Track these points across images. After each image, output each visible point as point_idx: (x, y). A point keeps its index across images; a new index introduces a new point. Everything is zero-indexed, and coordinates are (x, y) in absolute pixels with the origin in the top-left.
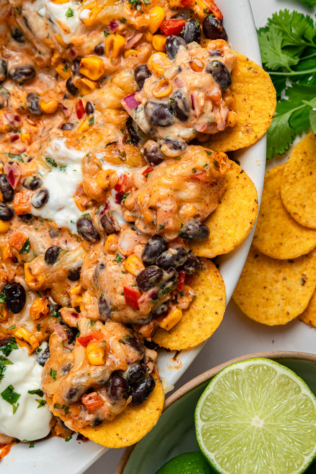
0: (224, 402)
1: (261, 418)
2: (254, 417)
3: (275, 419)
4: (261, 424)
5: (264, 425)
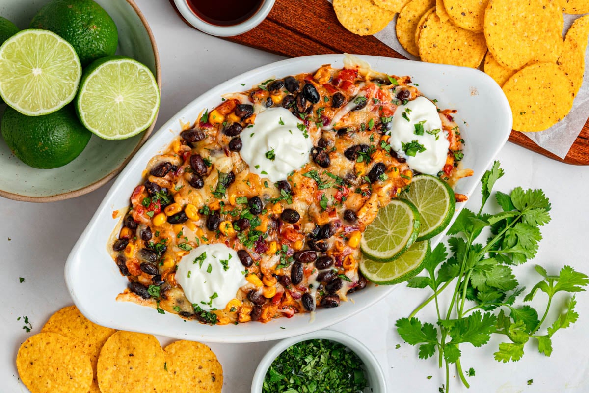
0: (143, 85)
1: (120, 103)
2: (124, 99)
3: (114, 110)
4: (117, 100)
5: (115, 102)
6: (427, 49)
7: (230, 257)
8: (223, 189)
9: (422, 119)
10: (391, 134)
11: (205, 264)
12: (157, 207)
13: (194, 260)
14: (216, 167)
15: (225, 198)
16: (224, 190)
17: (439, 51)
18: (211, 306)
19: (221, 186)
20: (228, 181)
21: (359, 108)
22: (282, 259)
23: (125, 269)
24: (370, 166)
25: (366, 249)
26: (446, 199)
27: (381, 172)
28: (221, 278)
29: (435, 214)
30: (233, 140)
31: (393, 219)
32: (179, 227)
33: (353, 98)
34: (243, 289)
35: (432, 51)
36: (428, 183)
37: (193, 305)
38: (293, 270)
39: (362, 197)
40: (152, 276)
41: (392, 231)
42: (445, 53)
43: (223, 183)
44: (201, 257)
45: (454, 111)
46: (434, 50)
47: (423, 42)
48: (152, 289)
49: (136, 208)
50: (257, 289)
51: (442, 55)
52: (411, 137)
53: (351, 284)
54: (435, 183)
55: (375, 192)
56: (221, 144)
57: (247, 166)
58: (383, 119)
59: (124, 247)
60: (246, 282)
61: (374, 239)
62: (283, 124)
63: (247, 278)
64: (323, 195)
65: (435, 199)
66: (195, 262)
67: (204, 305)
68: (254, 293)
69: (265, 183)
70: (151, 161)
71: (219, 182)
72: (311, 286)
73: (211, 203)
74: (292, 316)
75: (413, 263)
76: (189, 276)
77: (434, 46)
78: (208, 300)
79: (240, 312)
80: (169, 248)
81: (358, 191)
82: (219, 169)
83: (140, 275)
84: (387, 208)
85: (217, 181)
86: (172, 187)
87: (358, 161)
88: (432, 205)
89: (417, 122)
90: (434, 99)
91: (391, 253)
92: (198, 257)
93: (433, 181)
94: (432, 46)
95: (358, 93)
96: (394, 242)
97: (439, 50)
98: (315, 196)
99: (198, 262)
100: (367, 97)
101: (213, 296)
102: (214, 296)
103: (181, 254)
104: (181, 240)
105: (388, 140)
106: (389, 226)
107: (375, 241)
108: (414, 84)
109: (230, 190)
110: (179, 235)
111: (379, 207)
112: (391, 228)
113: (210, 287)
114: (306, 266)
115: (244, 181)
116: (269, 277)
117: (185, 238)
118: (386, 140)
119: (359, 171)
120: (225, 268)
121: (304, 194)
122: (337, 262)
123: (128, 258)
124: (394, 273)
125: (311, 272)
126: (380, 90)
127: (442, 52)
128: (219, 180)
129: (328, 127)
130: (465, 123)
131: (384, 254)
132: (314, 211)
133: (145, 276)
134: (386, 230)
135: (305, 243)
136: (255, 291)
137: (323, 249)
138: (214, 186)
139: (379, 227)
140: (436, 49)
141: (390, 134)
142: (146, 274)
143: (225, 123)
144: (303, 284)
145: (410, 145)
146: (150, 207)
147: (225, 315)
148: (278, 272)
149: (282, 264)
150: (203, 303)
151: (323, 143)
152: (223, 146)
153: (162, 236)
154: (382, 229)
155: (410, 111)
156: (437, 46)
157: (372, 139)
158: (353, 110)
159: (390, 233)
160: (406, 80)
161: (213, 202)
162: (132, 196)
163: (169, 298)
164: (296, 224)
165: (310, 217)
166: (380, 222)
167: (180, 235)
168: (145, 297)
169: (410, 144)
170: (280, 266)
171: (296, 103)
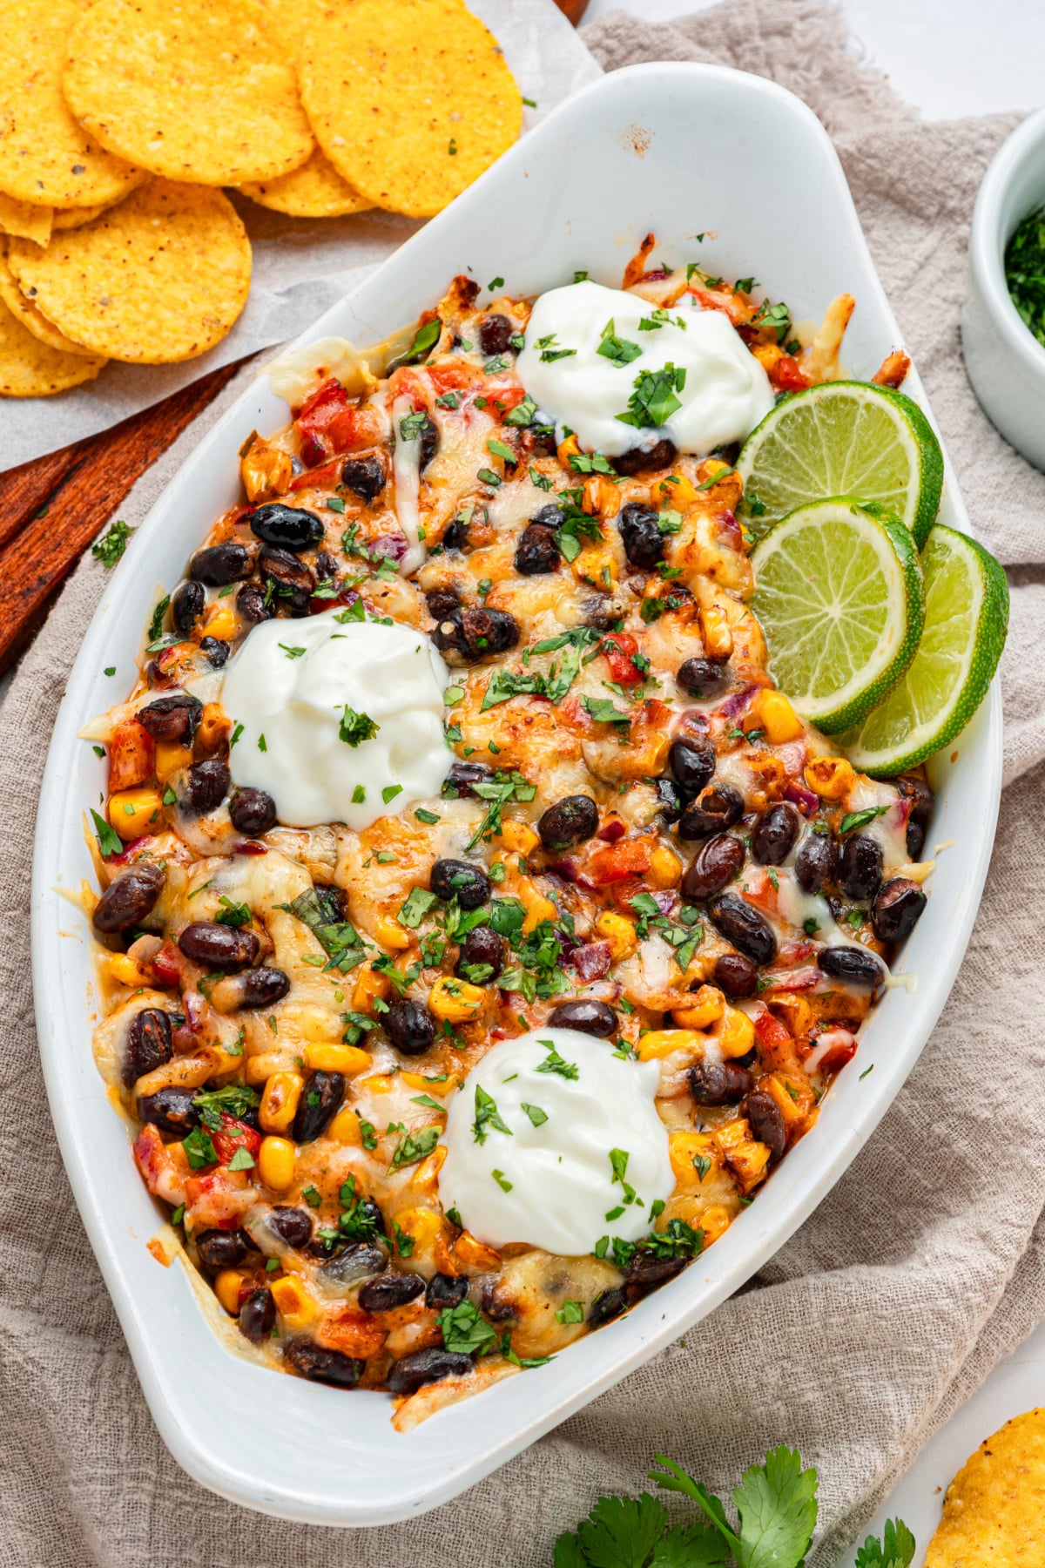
6: (100, 323)
7: (549, 1044)
8: (341, 930)
9: (600, 325)
10: (570, 428)
11: (511, 1115)
12: (237, 1133)
13: (474, 1136)
14: (266, 907)
15: (371, 947)
16: (348, 932)
17: (129, 301)
18: (639, 1203)
19: (331, 931)
20: (333, 906)
21: (430, 447)
22: (668, 934)
23: (335, 1362)
24: (612, 534)
25: (826, 707)
26: (862, 403)
27: (651, 520)
28: (586, 1110)
29: (884, 454)
30: (232, 810)
31: (806, 580)
32: (344, 1120)
33: (393, 438)
34: (669, 1091)
35: (114, 314)
36: (784, 436)
37: (597, 1257)
38: (725, 928)
39: (677, 613)
40: (420, 1302)
41: (836, 600)
42: (146, 287)
43: (325, 921)
44: (481, 1111)
45: (648, 243)
46: (116, 309)
47: (71, 322)
48: (454, 1327)
49: (188, 1193)
50: (698, 1051)
51: (145, 300)
52: (623, 381)
53: (892, 815)
54: (798, 411)
55: (693, 573)
56: (217, 848)
57: (338, 826)
58: (513, 415)
59: (272, 1307)
60: (653, 1066)
61: (818, 669)
62: (303, 651)
63: (643, 1054)
64: (584, 704)
65: (842, 431)
66: (480, 1136)
67: (623, 1216)
68: (701, 1068)
69: (419, 818)
70: (98, 1053)
71: (314, 930)
72: (810, 928)
73: (354, 995)
74: (854, 1046)
75: (969, 594)
76: (507, 1187)
77: (104, 303)
78: (616, 1194)
79: (725, 1151)
80: (380, 1196)
81: (652, 613)
82: (279, 903)
83: (387, 1333)
84: (765, 583)
85: (305, 929)
86: (218, 1060)
87: (570, 556)
88: (849, 454)
89: (596, 341)
90: (571, 275)
91: (892, 630)
92: (474, 1121)
93: (787, 416)
94: (101, 307)
95: (392, 420)
96: (869, 607)
97: (124, 297)
98: (569, 721)
99: (487, 1128)
100: (420, 407)
101: (615, 1169)
102: (620, 1166)
103: (427, 1173)
104: (389, 1146)
105: (578, 447)
106: (815, 605)
107: (826, 669)
108: (491, 288)
109: (359, 920)
110: (367, 1138)
111: (742, 601)
112: (824, 601)
113: (585, 1156)
114: (742, 884)
115: (366, 866)
116: (688, 999)
117: (392, 1129)
118: (575, 451)
119: (598, 572)
120: (568, 1073)
121: (540, 746)
122: (798, 803)
123: (310, 1325)
124: (954, 668)
125: (771, 886)
126: (432, 372)
127: (137, 293)
128: (308, 924)
129: (414, 556)
130: (700, 238)
131: (881, 652)
132: (608, 757)
133: (403, 1323)
134: (819, 619)
135: (675, 844)
136: (697, 1062)
137: (735, 808)
138: (317, 949)
139: (799, 636)
140: (116, 303)
141: (568, 433)
142: (400, 1311)
143: (168, 797)
144: (786, 943)
145: (642, 394)
146: (219, 1150)
147: (699, 1202)
148: (696, 969)
149: (681, 945)
150: (613, 1215)
151: (442, 602)
152: (226, 847)
153: (329, 1186)
154: (808, 629)
155: (552, 337)
156: (112, 296)
157: (543, 483)
158: (422, 465)
159: (835, 610)
160: (462, 293)
161: (357, 985)
162: (145, 1180)
163: (521, 1302)
164: (602, 826)
165: (614, 782)
166: (783, 628)
167: (370, 1136)
168: (462, 1369)
169: (636, 394)
170: (685, 953)
171: (275, 582)
